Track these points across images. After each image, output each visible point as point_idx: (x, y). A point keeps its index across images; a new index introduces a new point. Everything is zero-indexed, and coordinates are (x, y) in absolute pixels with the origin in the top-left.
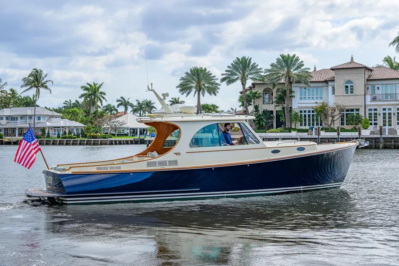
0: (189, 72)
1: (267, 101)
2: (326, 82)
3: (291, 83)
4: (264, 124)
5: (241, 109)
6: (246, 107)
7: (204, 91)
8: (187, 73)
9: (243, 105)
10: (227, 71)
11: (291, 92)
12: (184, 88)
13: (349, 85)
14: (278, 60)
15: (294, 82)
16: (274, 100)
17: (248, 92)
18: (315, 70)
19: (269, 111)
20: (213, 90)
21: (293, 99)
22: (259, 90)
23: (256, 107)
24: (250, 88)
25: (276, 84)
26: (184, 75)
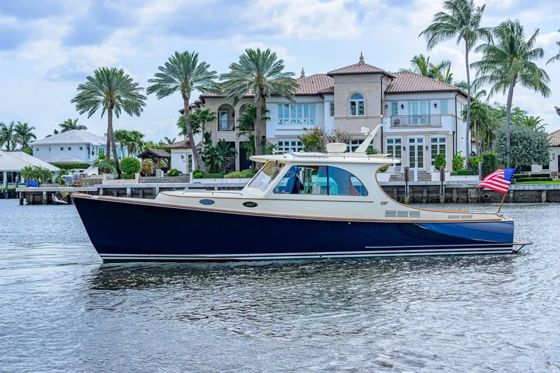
0: (93, 76)
1: (224, 125)
2: (320, 95)
3: (263, 96)
4: (220, 163)
5: (182, 138)
6: (190, 136)
7: (119, 109)
8: (89, 78)
9: (185, 132)
10: (158, 75)
11: (264, 111)
12: (85, 102)
13: (357, 101)
14: (243, 58)
15: (269, 94)
16: (237, 124)
17: (193, 111)
18: (302, 77)
19: (228, 143)
20: (134, 107)
21: (268, 122)
22: (212, 108)
23: (207, 136)
24: (197, 104)
25: (239, 98)
26: (85, 82)
